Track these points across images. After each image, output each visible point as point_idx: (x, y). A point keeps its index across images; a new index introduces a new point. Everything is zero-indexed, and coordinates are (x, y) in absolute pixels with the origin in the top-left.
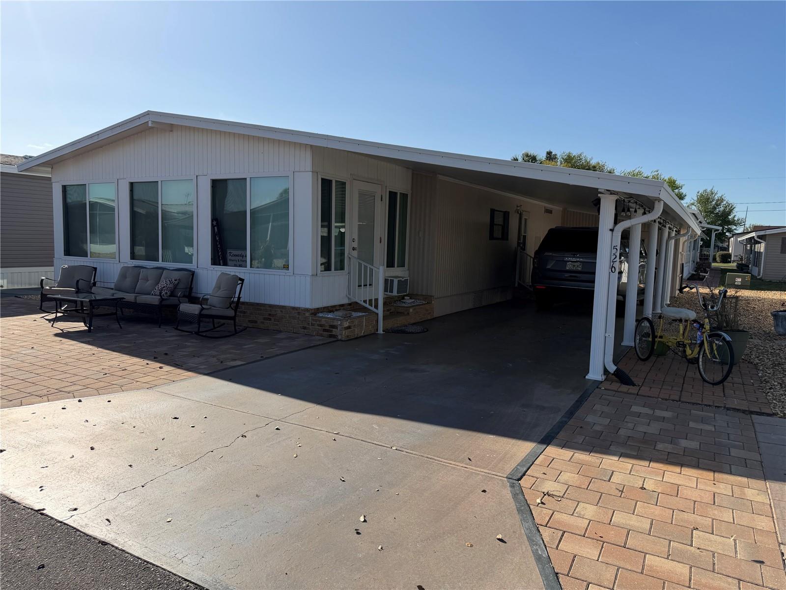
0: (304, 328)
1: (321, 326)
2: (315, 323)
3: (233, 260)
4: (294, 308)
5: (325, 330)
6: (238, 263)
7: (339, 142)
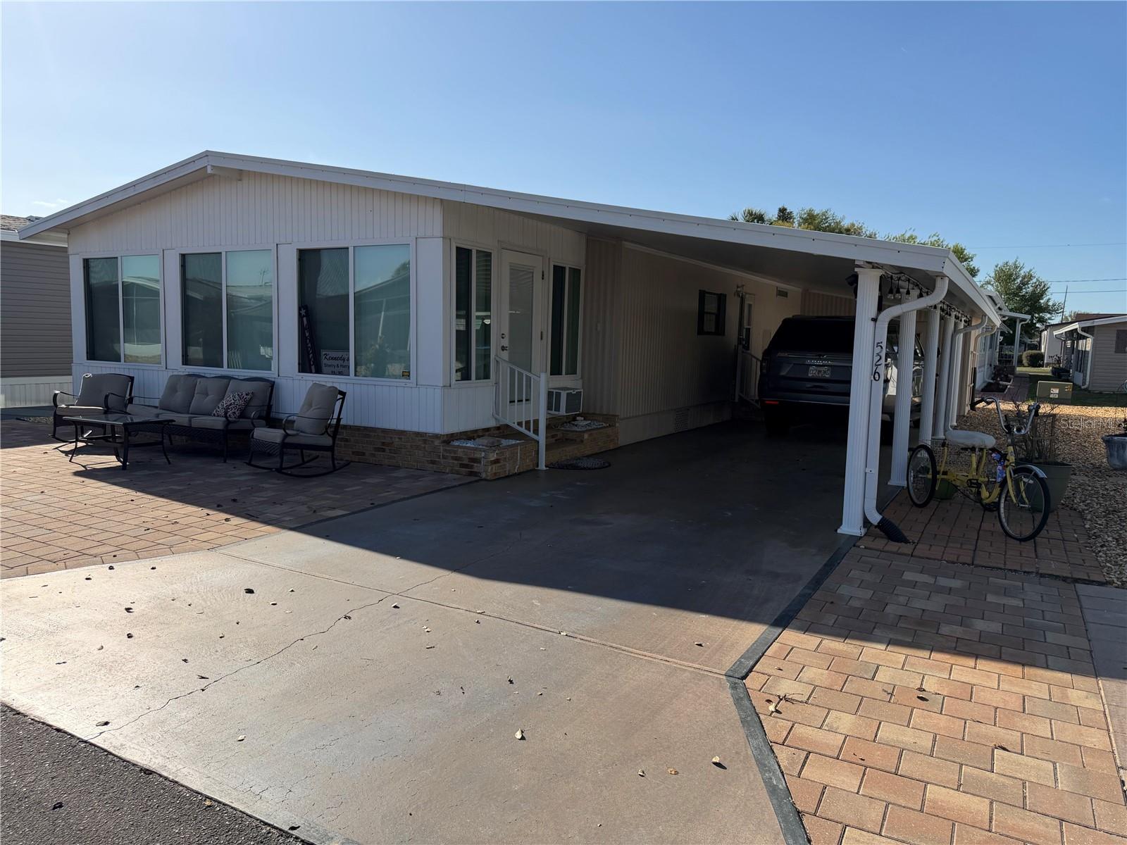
0: (433, 462)
1: (456, 459)
2: (448, 454)
3: (330, 366)
4: (418, 434)
5: (463, 466)
6: (336, 370)
7: (482, 194)
